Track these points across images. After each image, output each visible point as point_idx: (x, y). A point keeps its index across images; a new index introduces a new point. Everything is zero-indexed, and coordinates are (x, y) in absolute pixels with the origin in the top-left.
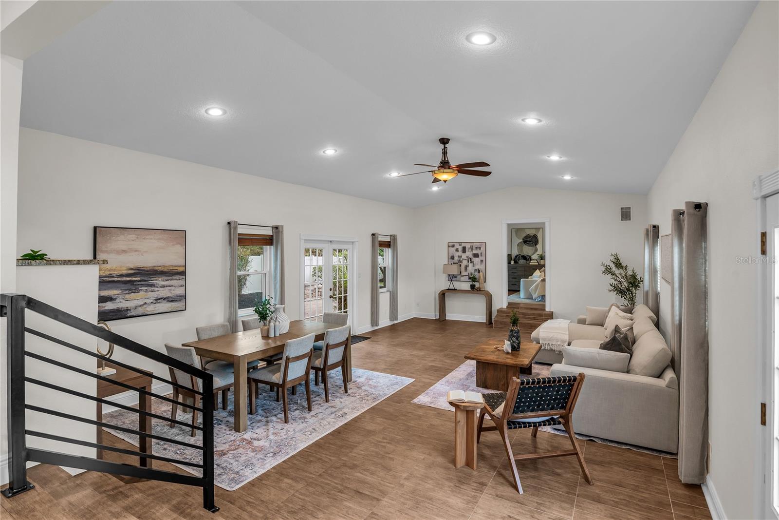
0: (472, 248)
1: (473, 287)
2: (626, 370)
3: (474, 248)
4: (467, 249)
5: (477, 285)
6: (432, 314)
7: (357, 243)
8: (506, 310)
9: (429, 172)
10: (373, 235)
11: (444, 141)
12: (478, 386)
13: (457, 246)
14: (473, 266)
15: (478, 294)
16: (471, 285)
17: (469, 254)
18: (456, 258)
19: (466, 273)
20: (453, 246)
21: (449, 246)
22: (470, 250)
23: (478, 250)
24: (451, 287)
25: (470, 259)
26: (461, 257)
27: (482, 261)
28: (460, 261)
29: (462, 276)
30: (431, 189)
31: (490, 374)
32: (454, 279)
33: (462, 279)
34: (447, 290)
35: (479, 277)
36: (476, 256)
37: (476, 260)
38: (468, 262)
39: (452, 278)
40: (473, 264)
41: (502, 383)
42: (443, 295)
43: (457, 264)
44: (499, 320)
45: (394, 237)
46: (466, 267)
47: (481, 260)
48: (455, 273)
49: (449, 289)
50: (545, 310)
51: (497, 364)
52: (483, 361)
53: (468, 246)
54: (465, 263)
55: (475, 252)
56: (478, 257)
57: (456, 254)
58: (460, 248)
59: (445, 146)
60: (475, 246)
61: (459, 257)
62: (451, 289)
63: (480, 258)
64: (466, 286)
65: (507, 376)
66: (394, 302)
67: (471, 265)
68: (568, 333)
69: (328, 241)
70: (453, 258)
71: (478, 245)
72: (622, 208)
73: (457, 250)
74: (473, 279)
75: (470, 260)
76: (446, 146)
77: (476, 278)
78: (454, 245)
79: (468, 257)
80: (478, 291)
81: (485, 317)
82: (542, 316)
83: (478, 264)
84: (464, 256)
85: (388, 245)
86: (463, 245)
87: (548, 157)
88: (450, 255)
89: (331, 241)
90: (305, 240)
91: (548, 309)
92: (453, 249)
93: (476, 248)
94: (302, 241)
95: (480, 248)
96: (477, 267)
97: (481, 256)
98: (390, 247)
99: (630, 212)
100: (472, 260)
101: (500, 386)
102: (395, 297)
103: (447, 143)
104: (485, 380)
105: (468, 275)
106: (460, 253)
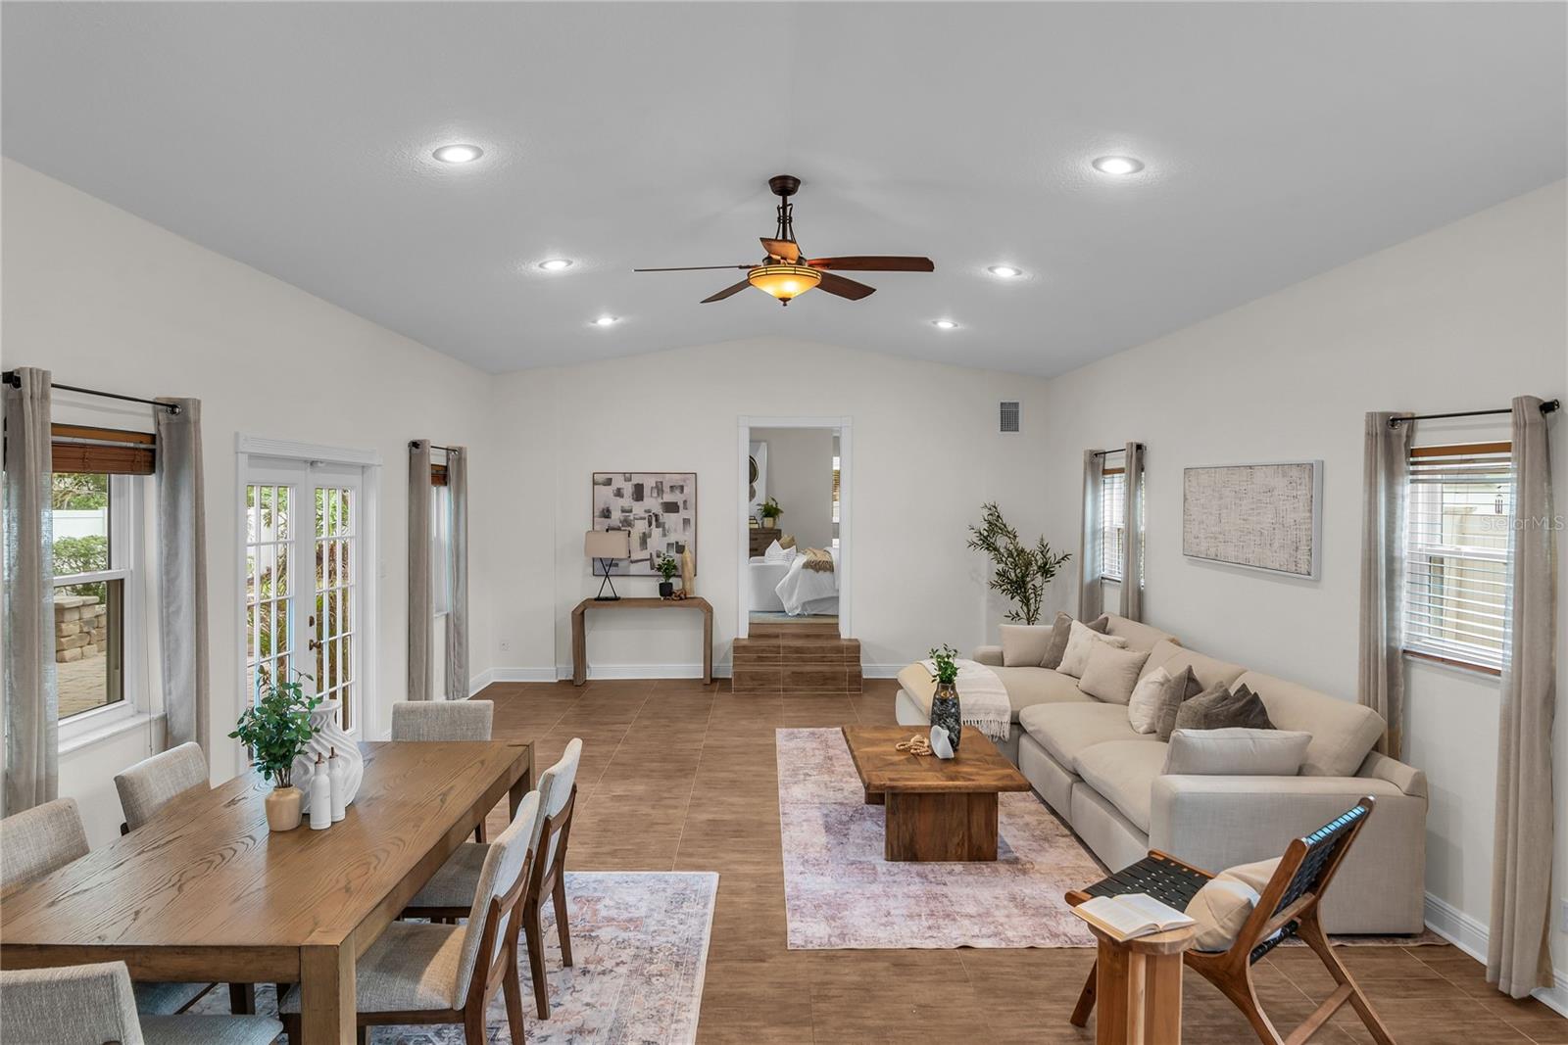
0: (659, 489)
1: (666, 590)
2: (1297, 770)
3: (666, 489)
4: (646, 491)
5: (676, 584)
6: (549, 669)
7: (379, 469)
8: (746, 643)
9: (741, 267)
10: (415, 445)
11: (784, 186)
12: (892, 859)
13: (619, 482)
14: (664, 535)
15: (682, 606)
16: (661, 584)
17: (652, 503)
18: (616, 516)
19: (645, 555)
20: (609, 482)
21: (595, 483)
22: (655, 495)
23: (678, 492)
24: (607, 593)
25: (656, 516)
26: (631, 511)
27: (686, 522)
28: (627, 523)
29: (632, 562)
30: (595, 322)
31: (924, 822)
32: (613, 571)
33: (634, 569)
34: (596, 600)
35: (684, 564)
36: (672, 508)
37: (671, 520)
38: (650, 525)
39: (607, 567)
40: (664, 530)
41: (956, 840)
42: (579, 618)
43: (619, 529)
44: (748, 668)
45: (456, 454)
46: (644, 539)
47: (684, 519)
48: (619, 553)
49: (598, 599)
50: (838, 636)
51: (944, 794)
52: (920, 791)
53: (649, 483)
54: (640, 527)
55: (668, 497)
56: (678, 512)
57: (617, 506)
58: (628, 489)
59: (785, 201)
60: (668, 481)
61: (623, 511)
62: (607, 599)
63: (683, 514)
64: (648, 588)
65: (969, 821)
66: (460, 644)
67: (656, 532)
68: (1005, 691)
69: (306, 462)
70: (606, 513)
71: (677, 480)
72: (1002, 404)
73: (619, 493)
74: (668, 569)
75: (654, 520)
76: (790, 199)
77: (675, 567)
78: (611, 479)
79: (648, 511)
80: (681, 599)
81: (702, 665)
82: (843, 653)
83: (675, 530)
84: (639, 509)
85: (441, 476)
86: (636, 480)
87: (991, 269)
88: (600, 506)
89: (313, 463)
90: (252, 457)
91: (845, 633)
92: (609, 491)
93: (671, 487)
94: (243, 459)
95: (682, 488)
96: (672, 538)
97: (685, 508)
98: (446, 484)
99: (1017, 413)
100: (661, 520)
101: (952, 848)
102: (463, 631)
103: (792, 191)
104: (912, 840)
105: (651, 559)
106: (627, 501)
